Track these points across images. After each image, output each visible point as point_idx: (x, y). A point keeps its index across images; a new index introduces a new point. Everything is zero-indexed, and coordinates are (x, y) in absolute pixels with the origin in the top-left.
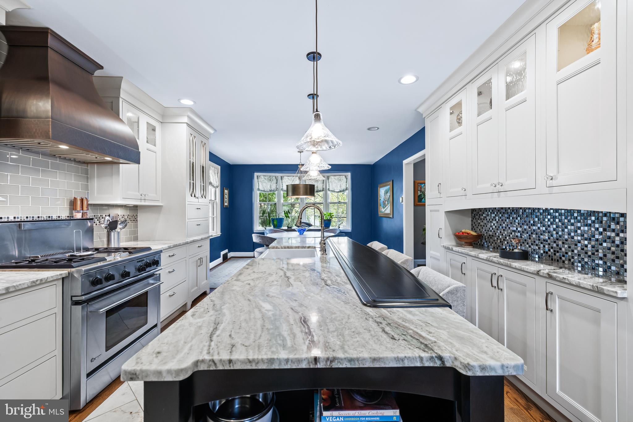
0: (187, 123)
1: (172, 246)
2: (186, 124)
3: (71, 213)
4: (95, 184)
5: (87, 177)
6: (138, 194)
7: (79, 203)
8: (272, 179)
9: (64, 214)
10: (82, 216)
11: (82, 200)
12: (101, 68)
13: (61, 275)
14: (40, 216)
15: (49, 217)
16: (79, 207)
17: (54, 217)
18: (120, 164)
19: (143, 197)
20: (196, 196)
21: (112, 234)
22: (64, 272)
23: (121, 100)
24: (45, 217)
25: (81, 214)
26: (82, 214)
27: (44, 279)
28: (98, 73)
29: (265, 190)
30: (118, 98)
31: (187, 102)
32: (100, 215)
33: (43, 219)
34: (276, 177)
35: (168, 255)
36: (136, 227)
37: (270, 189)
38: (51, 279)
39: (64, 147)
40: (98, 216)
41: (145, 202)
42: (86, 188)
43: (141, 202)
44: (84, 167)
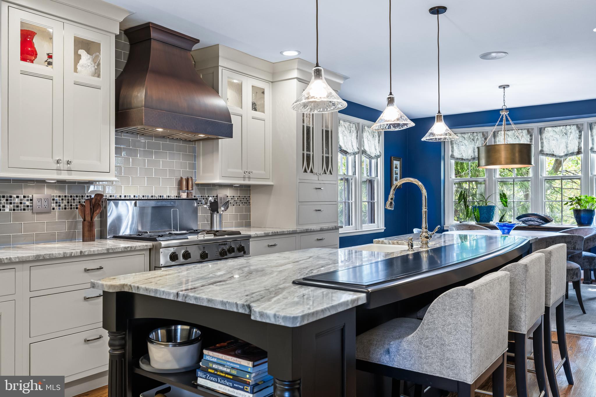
0: (297, 78)
1: (270, 234)
2: (296, 80)
3: (179, 193)
4: (201, 162)
5: (194, 156)
6: (240, 171)
7: (184, 183)
8: (476, 137)
9: (173, 194)
10: (188, 196)
11: (187, 180)
12: (197, 41)
13: (147, 246)
14: (153, 195)
15: (161, 196)
16: (184, 188)
17: (165, 197)
18: (219, 140)
19: (247, 175)
20: (314, 171)
21: (215, 216)
22: (150, 244)
23: (220, 69)
24: (157, 196)
25: (186, 194)
26: (188, 193)
27: (134, 247)
28: (196, 47)
29: (464, 158)
30: (217, 67)
31: (291, 54)
32: (207, 196)
33: (155, 198)
34: (485, 133)
35: (267, 244)
36: (249, 210)
37: (472, 154)
38: (139, 248)
39: (160, 130)
40: (205, 196)
41: (249, 180)
42: (193, 167)
43: (244, 180)
44: (191, 145)
